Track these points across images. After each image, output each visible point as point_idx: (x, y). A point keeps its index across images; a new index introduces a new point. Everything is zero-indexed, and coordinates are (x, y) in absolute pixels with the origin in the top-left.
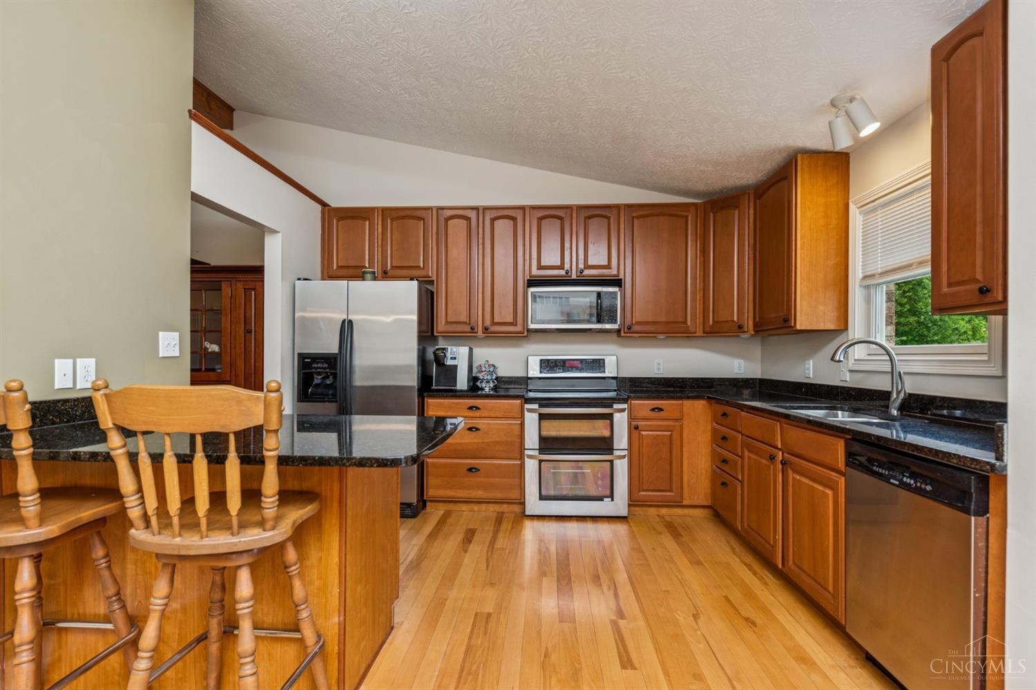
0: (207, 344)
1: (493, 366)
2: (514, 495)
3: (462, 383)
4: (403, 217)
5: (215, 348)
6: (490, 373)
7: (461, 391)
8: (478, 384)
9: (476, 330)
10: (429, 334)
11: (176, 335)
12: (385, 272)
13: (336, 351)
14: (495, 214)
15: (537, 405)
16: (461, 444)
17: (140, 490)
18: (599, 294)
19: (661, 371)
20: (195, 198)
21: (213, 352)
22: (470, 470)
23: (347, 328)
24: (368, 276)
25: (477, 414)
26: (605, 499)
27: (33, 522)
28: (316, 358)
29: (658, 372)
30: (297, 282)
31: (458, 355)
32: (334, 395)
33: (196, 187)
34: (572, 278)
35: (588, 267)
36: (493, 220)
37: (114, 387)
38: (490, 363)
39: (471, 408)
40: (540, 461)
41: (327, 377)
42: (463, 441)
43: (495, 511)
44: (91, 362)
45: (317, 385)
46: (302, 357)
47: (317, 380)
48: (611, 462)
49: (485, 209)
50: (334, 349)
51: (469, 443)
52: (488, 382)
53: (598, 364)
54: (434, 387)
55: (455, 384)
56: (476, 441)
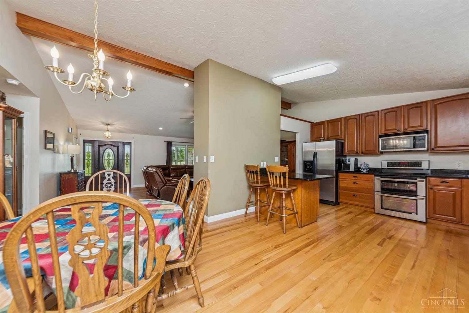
0: (285, 159)
1: (367, 164)
2: (372, 206)
3: (352, 169)
4: (334, 122)
5: (287, 160)
6: (365, 166)
7: (352, 171)
8: (360, 170)
9: (359, 153)
10: (342, 154)
11: (278, 157)
12: (328, 138)
13: (312, 160)
14: (366, 115)
15: (380, 177)
16: (351, 187)
17: (271, 180)
18: (414, 137)
19: (461, 167)
20: (281, 130)
21: (287, 161)
22: (354, 195)
23: (315, 155)
24: (322, 140)
25: (357, 179)
26: (413, 214)
27: (260, 184)
28: (308, 162)
29: (458, 167)
30: (304, 144)
31: (351, 161)
32: (312, 171)
33: (281, 129)
34: (402, 132)
35: (409, 127)
36: (365, 117)
37: (268, 166)
38: (366, 163)
39: (354, 177)
40: (381, 196)
41: (310, 167)
42: (351, 186)
43: (364, 210)
44: (266, 162)
45: (308, 169)
46: (304, 161)
47: (308, 167)
48: (416, 200)
49: (362, 114)
50: (312, 159)
51: (353, 187)
52: (364, 169)
53: (418, 164)
54: (342, 170)
55: (349, 169)
56: (356, 187)
